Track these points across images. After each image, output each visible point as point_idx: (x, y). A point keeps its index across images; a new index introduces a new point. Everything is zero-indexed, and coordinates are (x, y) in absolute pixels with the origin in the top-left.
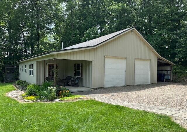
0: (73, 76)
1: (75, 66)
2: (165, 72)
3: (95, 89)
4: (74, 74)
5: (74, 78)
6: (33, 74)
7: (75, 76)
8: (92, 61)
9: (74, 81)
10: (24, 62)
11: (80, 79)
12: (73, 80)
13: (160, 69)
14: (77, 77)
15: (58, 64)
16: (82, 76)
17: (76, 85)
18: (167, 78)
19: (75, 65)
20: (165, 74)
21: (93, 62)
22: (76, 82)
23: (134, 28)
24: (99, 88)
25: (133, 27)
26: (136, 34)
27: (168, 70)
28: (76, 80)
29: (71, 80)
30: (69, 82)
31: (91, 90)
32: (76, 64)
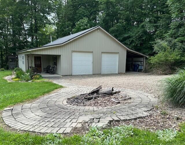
2: (139, 63)
4: (53, 64)
10: (20, 53)
13: (136, 61)
15: (41, 56)
18: (141, 69)
20: (139, 65)
21: (61, 56)
23: (99, 27)
26: (102, 31)
27: (142, 61)
31: (60, 76)
32: (54, 57)
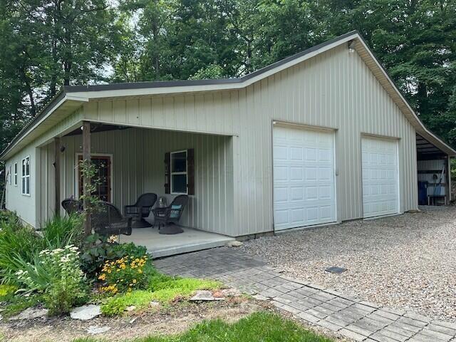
0: (160, 192)
1: (167, 161)
2: (428, 178)
3: (244, 239)
4: (166, 185)
5: (164, 200)
6: (28, 193)
7: (168, 192)
8: (230, 137)
9: (166, 210)
10: (14, 155)
11: (186, 203)
12: (161, 206)
14: (174, 194)
15: (111, 156)
16: (192, 192)
17: (172, 225)
18: (436, 194)
19: (167, 155)
20: (427, 183)
21: (235, 138)
22: (173, 215)
23: (357, 35)
24: (256, 236)
25: (354, 33)
26: (360, 55)
27: (437, 172)
28: (173, 207)
29: (153, 208)
30: (147, 215)
31: (230, 245)
32: (171, 153)
